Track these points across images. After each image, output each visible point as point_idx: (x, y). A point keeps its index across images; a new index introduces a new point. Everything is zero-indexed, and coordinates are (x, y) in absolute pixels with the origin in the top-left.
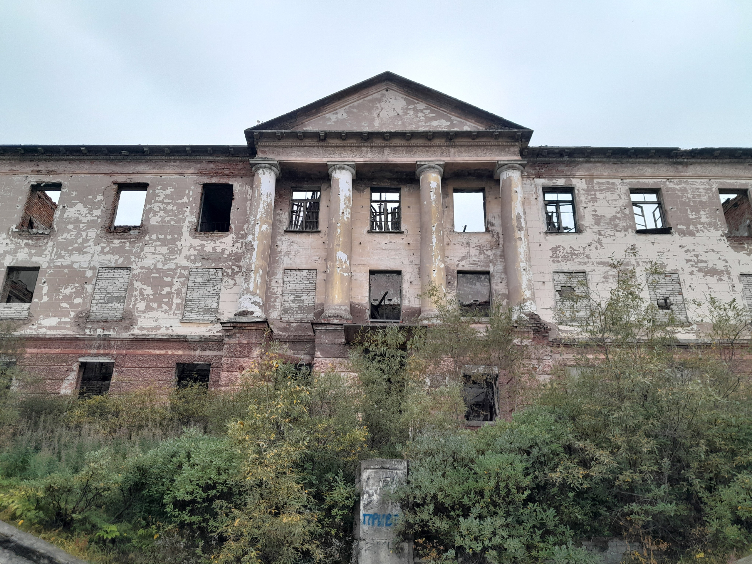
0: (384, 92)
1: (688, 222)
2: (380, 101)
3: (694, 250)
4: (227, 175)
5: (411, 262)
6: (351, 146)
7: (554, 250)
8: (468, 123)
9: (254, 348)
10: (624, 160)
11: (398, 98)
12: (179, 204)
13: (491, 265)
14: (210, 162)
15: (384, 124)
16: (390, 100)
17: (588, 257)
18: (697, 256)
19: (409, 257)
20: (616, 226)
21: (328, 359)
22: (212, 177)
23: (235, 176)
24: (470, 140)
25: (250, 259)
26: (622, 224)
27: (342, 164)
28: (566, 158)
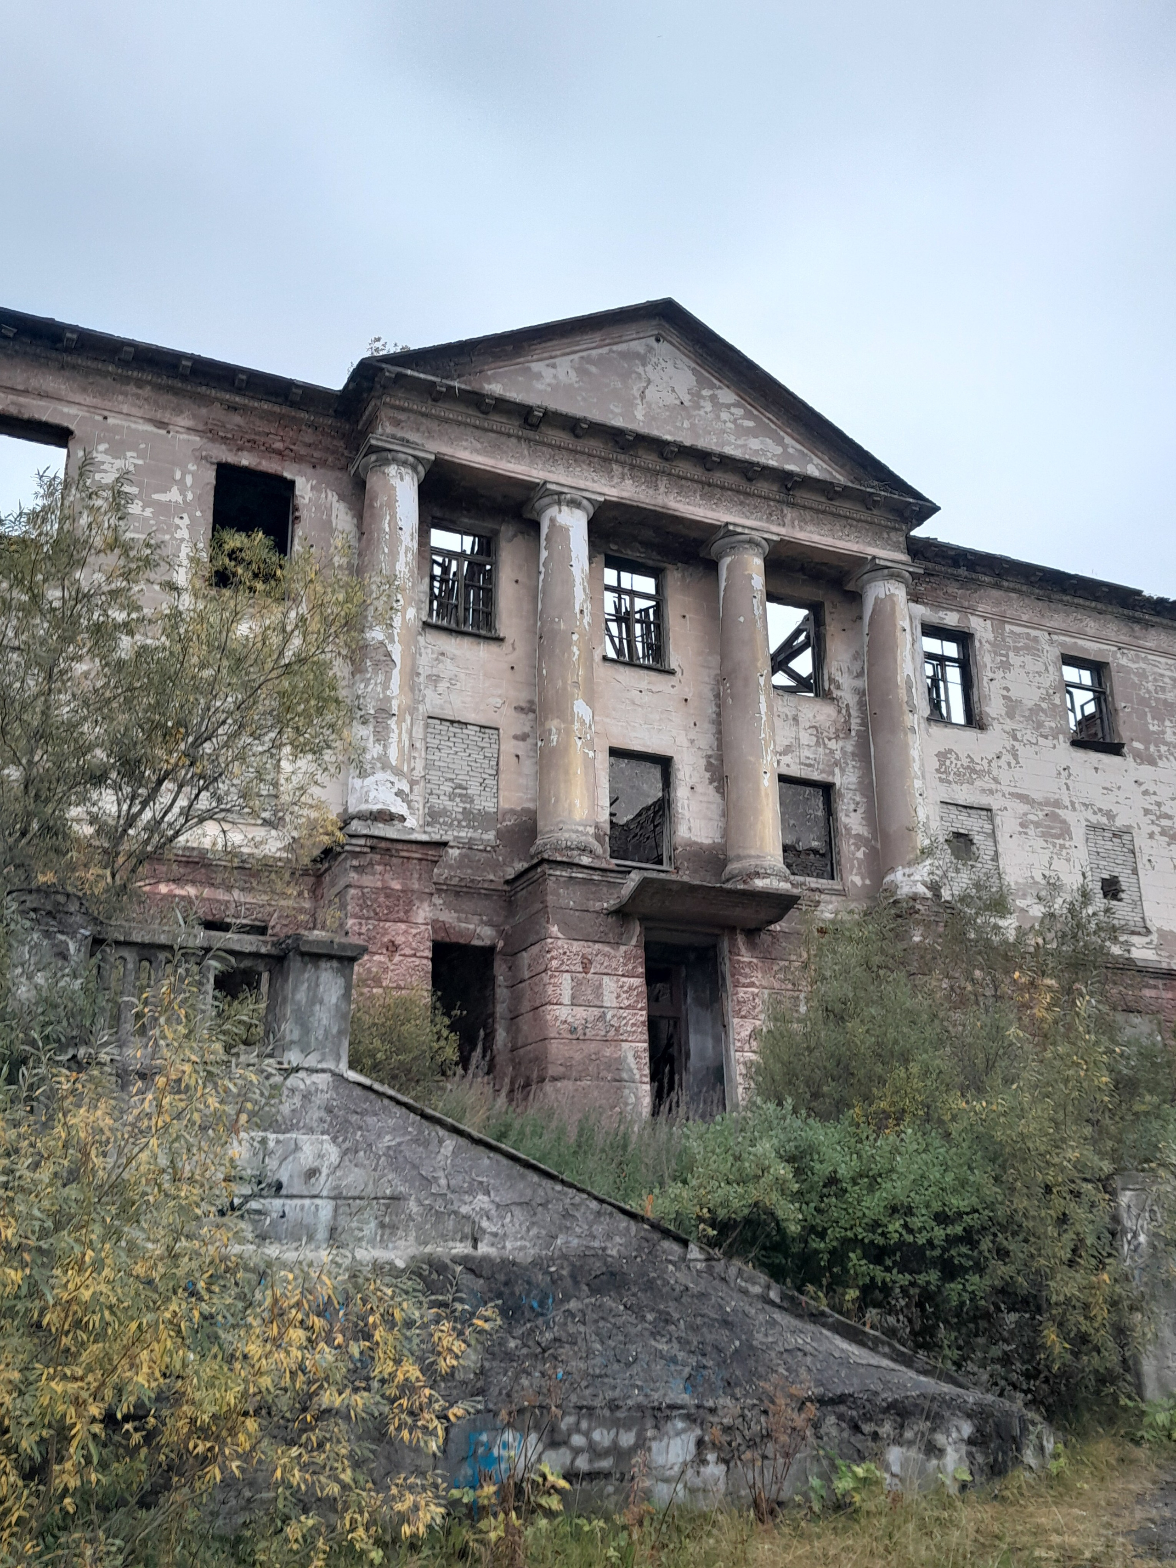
0: (652, 341)
1: (1148, 738)
2: (643, 360)
3: (1155, 793)
4: (279, 453)
5: (692, 741)
6: (589, 455)
7: (942, 756)
8: (816, 460)
9: (417, 904)
10: (1057, 597)
11: (679, 364)
12: (158, 503)
13: (837, 770)
14: (233, 408)
15: (654, 418)
16: (664, 364)
17: (996, 780)
18: (1159, 804)
19: (686, 729)
20: (1040, 725)
21: (575, 943)
22: (240, 449)
23: (298, 459)
24: (823, 499)
25: (386, 686)
26: (1050, 724)
27: (577, 495)
28: (963, 572)
